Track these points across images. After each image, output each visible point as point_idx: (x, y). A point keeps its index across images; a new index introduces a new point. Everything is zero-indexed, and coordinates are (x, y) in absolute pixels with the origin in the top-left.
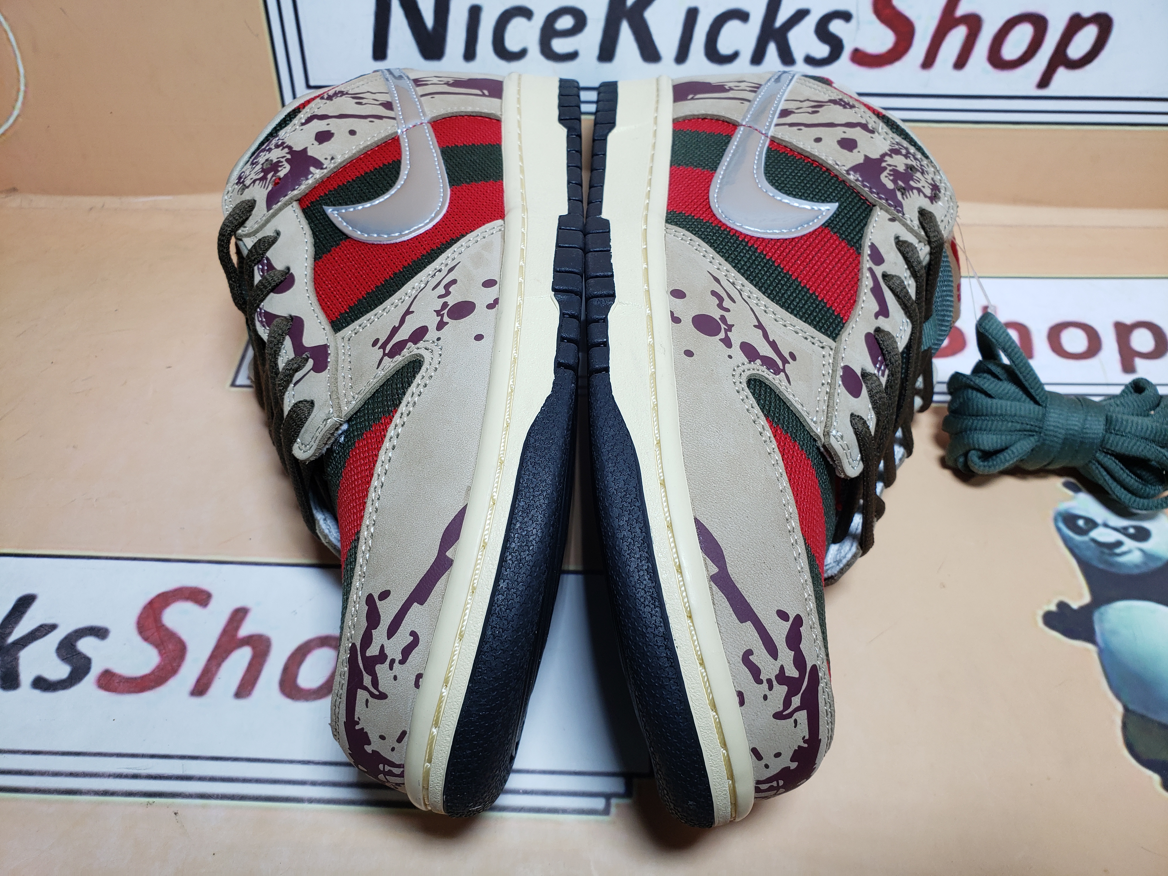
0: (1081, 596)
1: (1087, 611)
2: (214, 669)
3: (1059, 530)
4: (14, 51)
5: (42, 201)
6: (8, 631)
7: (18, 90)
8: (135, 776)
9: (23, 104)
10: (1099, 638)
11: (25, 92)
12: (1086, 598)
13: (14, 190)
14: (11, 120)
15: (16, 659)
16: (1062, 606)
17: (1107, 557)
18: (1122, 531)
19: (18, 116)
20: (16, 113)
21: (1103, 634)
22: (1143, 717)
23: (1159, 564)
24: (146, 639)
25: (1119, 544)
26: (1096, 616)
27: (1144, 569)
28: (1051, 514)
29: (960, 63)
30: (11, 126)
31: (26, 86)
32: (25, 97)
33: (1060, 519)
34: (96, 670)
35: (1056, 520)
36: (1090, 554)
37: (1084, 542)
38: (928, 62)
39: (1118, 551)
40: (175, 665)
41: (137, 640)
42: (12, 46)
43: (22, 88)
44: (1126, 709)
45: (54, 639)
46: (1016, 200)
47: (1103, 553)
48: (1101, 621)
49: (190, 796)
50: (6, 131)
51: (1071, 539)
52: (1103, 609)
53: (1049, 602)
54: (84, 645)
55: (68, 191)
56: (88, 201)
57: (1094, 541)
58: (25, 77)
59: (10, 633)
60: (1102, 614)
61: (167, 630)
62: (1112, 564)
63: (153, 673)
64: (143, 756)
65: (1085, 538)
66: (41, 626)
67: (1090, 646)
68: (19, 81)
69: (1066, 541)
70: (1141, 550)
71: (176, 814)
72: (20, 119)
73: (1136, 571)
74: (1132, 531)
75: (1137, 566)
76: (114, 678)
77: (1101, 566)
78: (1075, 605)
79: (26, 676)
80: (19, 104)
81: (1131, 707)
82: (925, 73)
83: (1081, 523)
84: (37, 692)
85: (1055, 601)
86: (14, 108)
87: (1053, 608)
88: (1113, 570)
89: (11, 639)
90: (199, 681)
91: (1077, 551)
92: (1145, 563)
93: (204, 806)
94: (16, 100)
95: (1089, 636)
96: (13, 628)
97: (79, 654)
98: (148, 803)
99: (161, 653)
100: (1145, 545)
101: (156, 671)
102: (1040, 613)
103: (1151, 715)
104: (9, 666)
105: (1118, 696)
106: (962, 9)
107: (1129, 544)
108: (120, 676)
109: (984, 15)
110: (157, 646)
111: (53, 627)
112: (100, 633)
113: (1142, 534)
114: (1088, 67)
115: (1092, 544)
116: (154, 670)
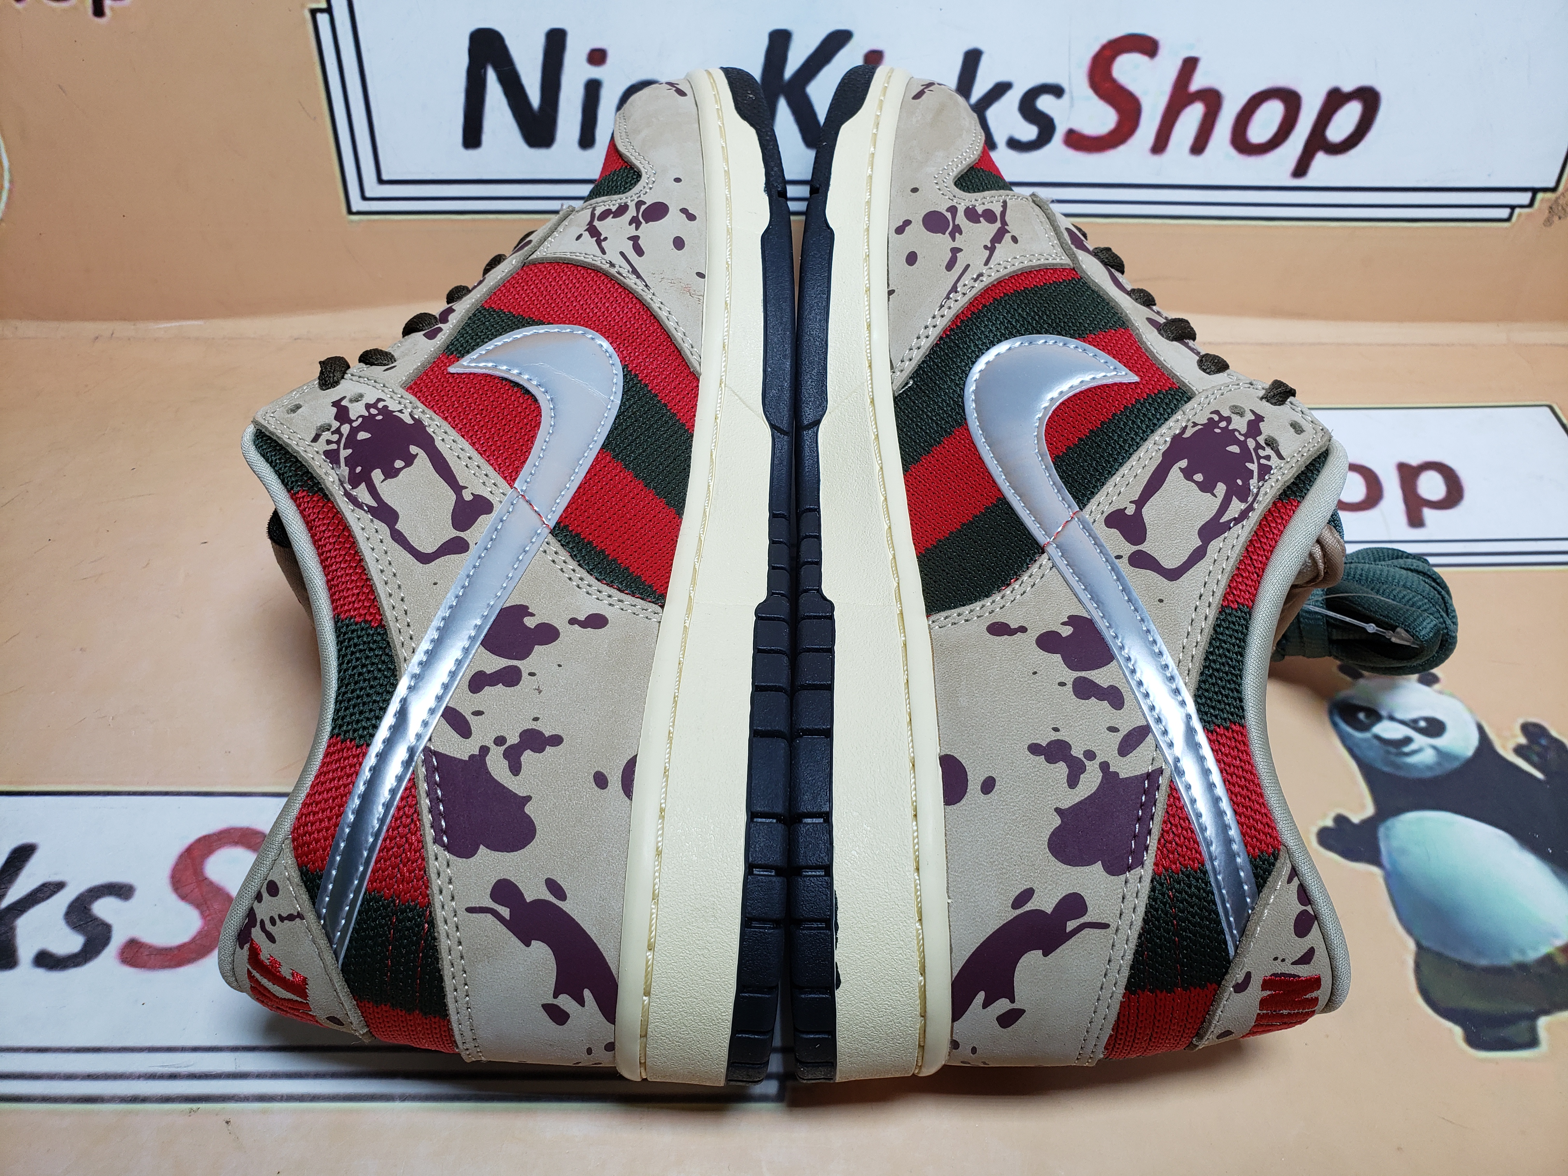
0: (1363, 807)
1: (1371, 825)
3: (1335, 725)
5: (30, 330)
8: (175, 1074)
10: (1385, 858)
12: (1369, 810)
15: (12, 930)
16: (1341, 820)
17: (1393, 758)
18: (1412, 724)
21: (1390, 854)
22: (1439, 955)
23: (1456, 764)
24: (183, 897)
25: (1408, 740)
26: (1382, 832)
27: (1438, 772)
29: (1199, 146)
32: (9, 198)
33: (1335, 712)
34: (118, 940)
35: (1331, 713)
36: (1374, 755)
37: (1365, 740)
38: (1160, 145)
39: (1407, 749)
41: (172, 898)
43: (7, 185)
44: (1419, 945)
45: (61, 901)
46: (1276, 312)
47: (1388, 752)
48: (1387, 837)
49: (246, 1099)
51: (1350, 736)
52: (1390, 823)
53: (1325, 816)
54: (103, 908)
55: (65, 315)
56: (89, 329)
57: (1377, 737)
58: (10, 171)
59: (3, 896)
60: (1388, 829)
61: (211, 884)
62: (1398, 767)
63: (193, 940)
64: (183, 1049)
65: (1367, 735)
67: (1375, 869)
69: (1344, 739)
70: (1435, 748)
71: (227, 1123)
73: (1429, 774)
74: (1422, 724)
75: (1429, 768)
76: (142, 950)
77: (1386, 769)
78: (1356, 819)
79: (26, 950)
81: (1425, 943)
82: (1156, 159)
83: (1361, 716)
84: (41, 972)
85: (1332, 814)
87: (1329, 823)
88: (1401, 773)
89: (4, 903)
91: (1357, 751)
92: (1439, 764)
93: (266, 1109)
95: (1372, 855)
96: (7, 889)
97: (95, 919)
98: (192, 1111)
99: (203, 915)
100: (1438, 742)
101: (197, 938)
102: (1314, 830)
103: (1450, 953)
104: (3, 938)
105: (1409, 931)
106: (1197, 83)
107: (1420, 740)
108: (150, 947)
109: (1223, 90)
110: (198, 906)
111: (59, 886)
112: (122, 891)
113: (1434, 728)
114: (1353, 152)
115: (1376, 742)
116: (195, 938)
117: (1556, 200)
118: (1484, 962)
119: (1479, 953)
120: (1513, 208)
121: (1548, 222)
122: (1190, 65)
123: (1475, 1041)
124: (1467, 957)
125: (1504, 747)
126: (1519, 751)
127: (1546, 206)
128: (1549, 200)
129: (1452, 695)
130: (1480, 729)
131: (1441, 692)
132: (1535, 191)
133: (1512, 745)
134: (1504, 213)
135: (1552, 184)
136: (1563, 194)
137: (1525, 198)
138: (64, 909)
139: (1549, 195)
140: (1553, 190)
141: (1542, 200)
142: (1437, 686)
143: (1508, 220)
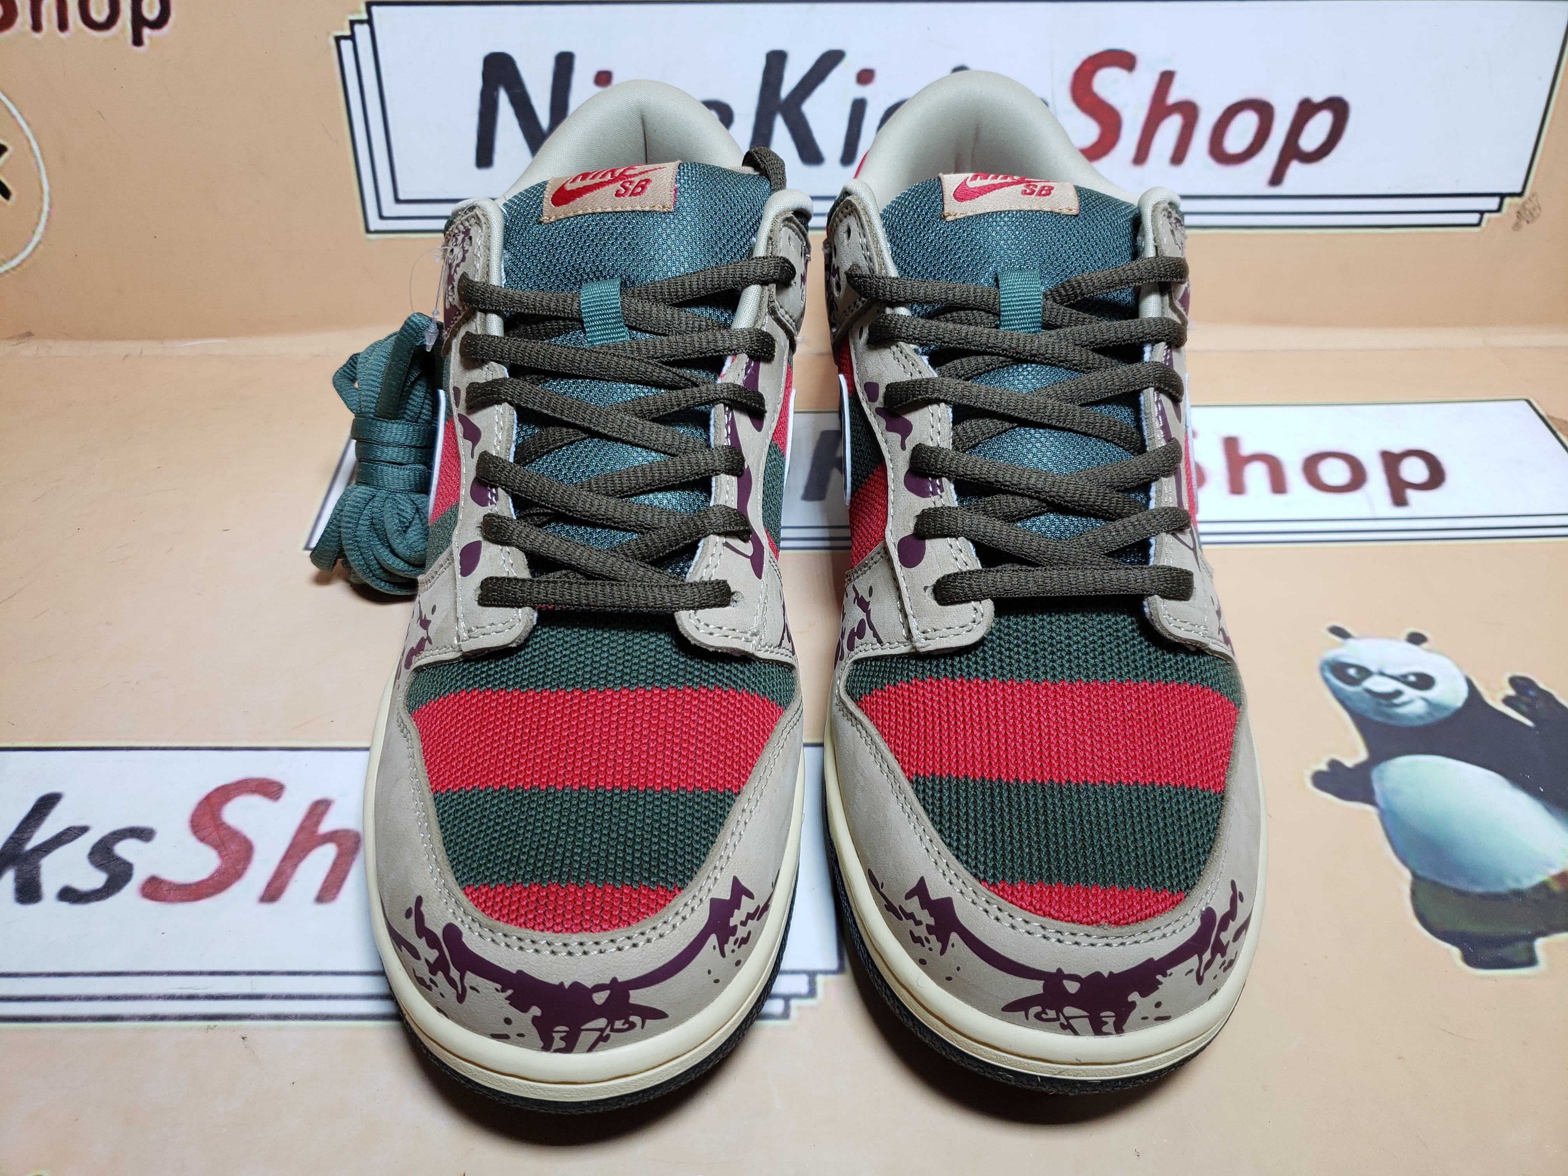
0: (1356, 752)
1: (1364, 770)
2: (289, 871)
3: (1326, 680)
4: (37, 163)
5: (63, 349)
6: (26, 836)
7: (41, 211)
8: (191, 997)
9: (46, 228)
10: (1379, 798)
11: (49, 213)
12: (1362, 755)
13: (29, 334)
14: (30, 248)
15: (37, 868)
16: (1335, 765)
17: (1384, 709)
18: (1401, 679)
19: (40, 242)
20: (36, 239)
21: (1384, 794)
22: (1435, 883)
23: (1446, 714)
24: (202, 840)
25: (1398, 693)
26: (1375, 774)
27: (1429, 720)
28: (1316, 663)
29: (1178, 157)
30: (30, 255)
31: (51, 205)
32: (48, 221)
33: (1327, 668)
34: (139, 877)
35: (1322, 670)
36: (1366, 707)
37: (1356, 693)
38: (1141, 156)
39: (1397, 701)
40: (239, 867)
41: (191, 840)
42: (35, 157)
43: (46, 208)
44: (1415, 875)
45: (86, 843)
46: (1259, 319)
47: (1379, 704)
48: (1381, 779)
49: (262, 1017)
50: (23, 261)
51: (1341, 690)
52: (1383, 766)
53: (1319, 761)
54: (125, 849)
55: (96, 335)
56: (120, 348)
57: (1369, 691)
58: (50, 194)
59: (29, 839)
60: (1381, 772)
61: (228, 828)
62: (1390, 716)
63: (211, 877)
64: (201, 973)
65: (1358, 689)
66: (69, 829)
68: (41, 199)
69: (1336, 692)
70: (1425, 700)
71: (243, 1038)
72: (41, 247)
73: (1420, 723)
74: (1412, 679)
75: (1420, 717)
76: (162, 885)
77: (1378, 719)
78: (1349, 763)
79: (50, 884)
80: (41, 229)
81: (1420, 873)
82: (1138, 170)
83: (1352, 672)
84: (65, 906)
86: (34, 232)
87: (1323, 767)
88: (1392, 722)
89: (30, 846)
90: (269, 885)
91: (1348, 703)
92: (1429, 714)
93: (279, 1029)
94: (37, 224)
95: (1365, 795)
96: (33, 832)
97: (118, 859)
98: (209, 1028)
99: (221, 856)
100: (1429, 694)
101: (216, 874)
102: (1308, 773)
103: (1444, 882)
104: (28, 876)
105: (1405, 862)
106: (1174, 96)
107: (1410, 693)
108: (170, 883)
109: (1200, 101)
110: (216, 847)
111: (84, 830)
112: (144, 834)
113: (1424, 682)
114: (1326, 161)
115: (1367, 695)
116: (213, 874)
117: (1523, 205)
118: (1479, 889)
119: (1474, 881)
120: (1482, 213)
121: (1517, 226)
122: (1166, 79)
123: (1472, 959)
124: (1462, 884)
125: (1493, 699)
127: (1513, 211)
128: (1516, 205)
129: (1440, 653)
130: (1469, 683)
131: (1429, 650)
132: (1502, 196)
133: (1501, 695)
134: (1474, 218)
135: (1518, 189)
136: (1530, 199)
137: (1493, 203)
138: (87, 850)
139: (1516, 200)
140: (1520, 195)
141: (1510, 205)
142: (1425, 645)
143: (1478, 225)
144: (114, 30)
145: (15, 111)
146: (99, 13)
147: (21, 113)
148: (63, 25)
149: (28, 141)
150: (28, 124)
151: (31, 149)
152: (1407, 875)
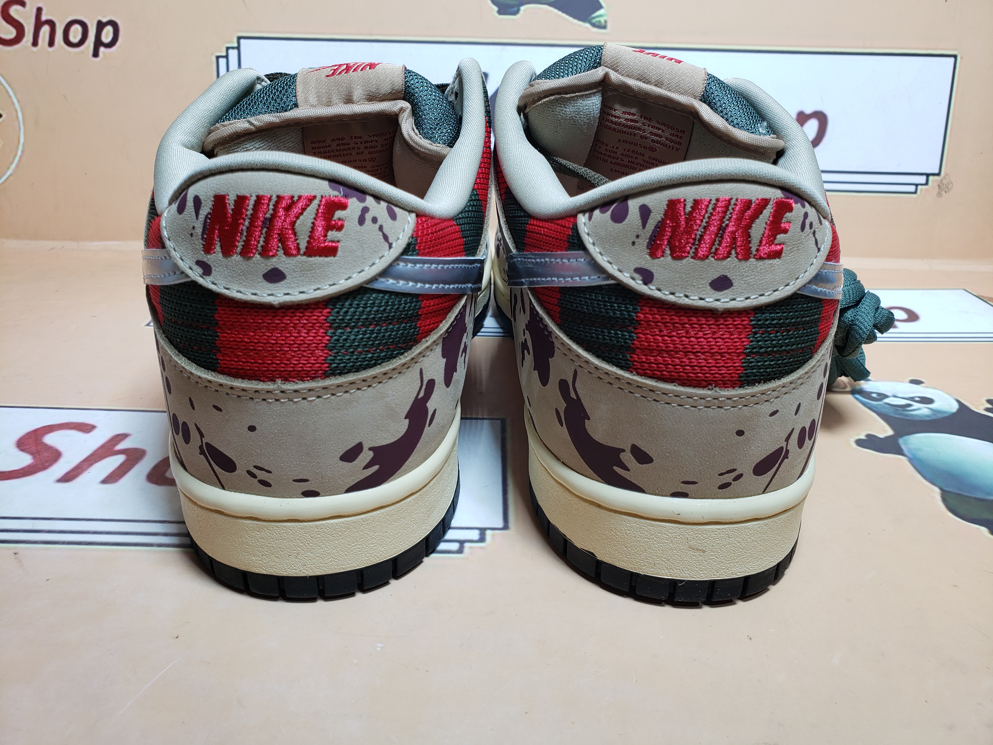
0: (885, 431)
1: (892, 438)
2: (85, 467)
3: (857, 399)
4: (19, 125)
7: (16, 155)
9: (17, 166)
10: (906, 452)
11: (21, 157)
14: (4, 178)
16: (870, 436)
17: (901, 411)
18: (910, 399)
19: (11, 175)
20: (9, 173)
21: (909, 451)
22: (958, 494)
23: (945, 415)
24: (23, 450)
25: (910, 405)
26: (901, 441)
27: (935, 417)
32: (19, 161)
33: (856, 394)
36: (887, 411)
37: (879, 405)
39: (910, 408)
40: (47, 464)
41: (14, 450)
42: (19, 121)
43: (19, 153)
44: (942, 490)
47: (897, 409)
48: (905, 443)
49: (35, 542)
51: (869, 403)
52: (906, 438)
56: (51, 244)
57: (888, 404)
60: (905, 440)
62: (906, 415)
63: (23, 469)
65: (880, 403)
68: (17, 148)
69: (865, 405)
70: (929, 408)
71: (16, 552)
72: (11, 178)
73: (927, 418)
74: (917, 399)
75: (927, 415)
77: (898, 416)
80: (13, 166)
81: (947, 489)
83: (874, 395)
86: (8, 168)
87: (862, 437)
88: (908, 417)
90: (67, 474)
91: (875, 409)
92: (934, 414)
94: (12, 163)
95: (897, 451)
99: (35, 458)
100: (931, 406)
105: (934, 484)
107: (918, 405)
110: (32, 454)
113: (926, 400)
115: (888, 406)
117: (941, 180)
120: (917, 185)
121: (939, 194)
124: (979, 495)
126: (987, 410)
127: (936, 185)
128: (936, 181)
129: (934, 389)
130: (958, 401)
131: (927, 387)
132: (928, 175)
133: (981, 407)
134: (912, 188)
135: (937, 171)
136: (944, 177)
137: (923, 179)
139: (936, 178)
140: (938, 174)
141: (933, 181)
142: (923, 385)
143: (915, 192)
144: (82, 48)
145: (11, 93)
146: (75, 37)
147: (15, 94)
148: (51, 43)
149: (16, 111)
150: (18, 101)
151: (17, 117)
152: (937, 490)
